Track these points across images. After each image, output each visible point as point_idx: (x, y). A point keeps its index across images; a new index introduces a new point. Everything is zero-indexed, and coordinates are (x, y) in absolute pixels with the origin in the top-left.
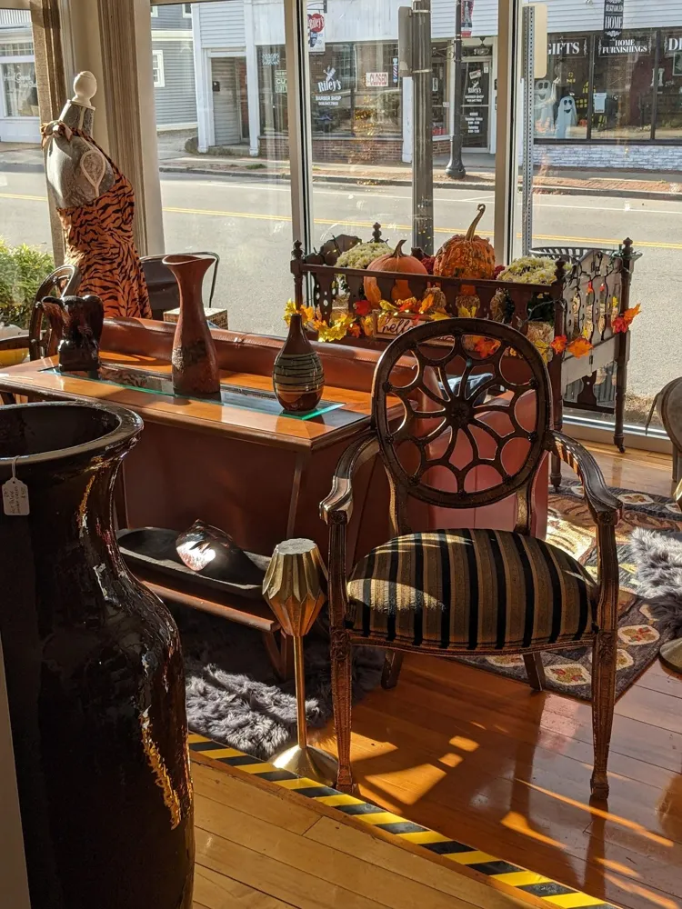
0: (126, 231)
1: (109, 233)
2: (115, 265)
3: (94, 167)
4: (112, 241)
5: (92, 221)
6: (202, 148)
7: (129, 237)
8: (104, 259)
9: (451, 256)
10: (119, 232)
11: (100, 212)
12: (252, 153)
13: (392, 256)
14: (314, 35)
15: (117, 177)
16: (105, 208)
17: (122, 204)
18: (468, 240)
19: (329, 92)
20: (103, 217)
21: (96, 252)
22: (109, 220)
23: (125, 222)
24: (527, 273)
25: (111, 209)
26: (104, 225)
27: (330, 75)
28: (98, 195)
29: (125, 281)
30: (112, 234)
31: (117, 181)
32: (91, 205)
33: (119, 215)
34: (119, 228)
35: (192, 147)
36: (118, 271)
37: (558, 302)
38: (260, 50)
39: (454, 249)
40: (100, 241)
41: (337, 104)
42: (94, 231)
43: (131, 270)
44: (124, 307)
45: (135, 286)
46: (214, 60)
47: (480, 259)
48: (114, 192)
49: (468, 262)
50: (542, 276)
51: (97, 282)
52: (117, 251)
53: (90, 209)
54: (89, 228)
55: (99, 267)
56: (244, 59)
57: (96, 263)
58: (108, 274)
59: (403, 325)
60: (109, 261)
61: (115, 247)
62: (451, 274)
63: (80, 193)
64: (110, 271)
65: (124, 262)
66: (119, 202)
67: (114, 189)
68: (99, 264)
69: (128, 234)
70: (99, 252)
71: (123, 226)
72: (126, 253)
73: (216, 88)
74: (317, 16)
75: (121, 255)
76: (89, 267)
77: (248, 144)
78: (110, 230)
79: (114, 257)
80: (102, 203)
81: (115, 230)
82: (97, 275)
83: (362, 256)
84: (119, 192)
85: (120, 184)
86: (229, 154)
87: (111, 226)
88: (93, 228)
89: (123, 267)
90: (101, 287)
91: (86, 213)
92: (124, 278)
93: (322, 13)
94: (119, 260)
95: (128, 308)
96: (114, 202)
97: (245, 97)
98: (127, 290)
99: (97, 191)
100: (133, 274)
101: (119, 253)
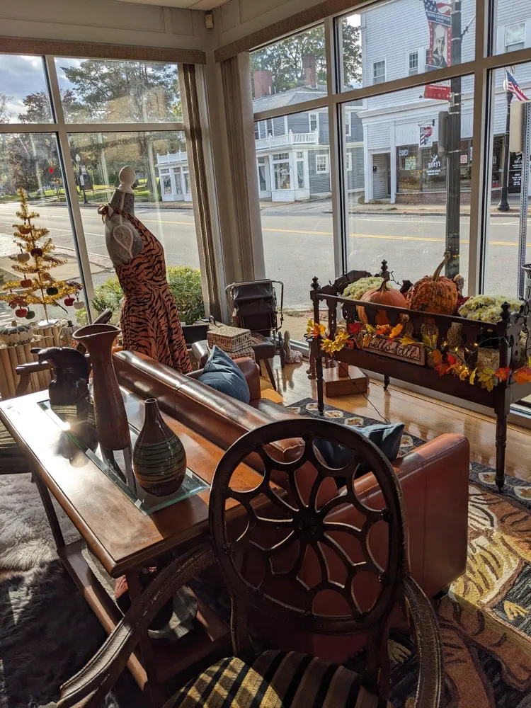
0: (158, 281)
1: (143, 283)
2: (147, 307)
3: (124, 237)
4: (145, 289)
5: (130, 275)
6: (366, 201)
7: (160, 285)
8: (138, 303)
9: (419, 292)
10: (152, 282)
11: (135, 268)
12: (391, 202)
13: (378, 291)
14: (426, 138)
15: (146, 243)
16: (138, 266)
17: (152, 261)
18: (434, 280)
19: (434, 168)
20: (137, 273)
21: (134, 297)
22: (142, 275)
23: (156, 275)
24: (480, 309)
25: (142, 267)
26: (139, 278)
27: (435, 159)
28: (132, 257)
29: (154, 318)
30: (145, 284)
31: (146, 246)
32: (128, 264)
33: (151, 270)
34: (152, 279)
35: (361, 201)
36: (148, 312)
37: (502, 339)
38: (398, 149)
39: (421, 288)
40: (136, 290)
41: (438, 174)
42: (133, 283)
43: (160, 309)
44: (152, 337)
45: (162, 321)
46: (374, 156)
47: (441, 296)
48: (143, 254)
49: (431, 299)
50: (492, 313)
51: (133, 319)
52: (149, 296)
53: (126, 267)
54: (129, 280)
55: (135, 308)
56: (389, 154)
57: (133, 305)
58: (141, 313)
59: (382, 344)
60: (142, 304)
61: (147, 294)
62: (417, 308)
63: (118, 256)
64: (144, 311)
65: (154, 304)
66: (149, 261)
67: (144, 251)
68: (135, 306)
69: (159, 283)
70: (135, 297)
71: (154, 278)
72: (156, 297)
73: (375, 170)
74: (429, 128)
75: (152, 299)
76: (129, 308)
77: (390, 197)
78: (144, 281)
79: (146, 301)
80: (136, 262)
81: (148, 281)
82: (134, 314)
83: (361, 288)
84: (148, 254)
85: (148, 248)
86: (380, 203)
87: (145, 278)
88: (132, 280)
89: (153, 307)
90: (136, 323)
91: (124, 270)
92: (153, 316)
93: (431, 126)
94: (150, 303)
95: (157, 337)
96: (145, 261)
97: (389, 173)
98: (156, 325)
99: (131, 254)
100: (161, 312)
101: (150, 298)
